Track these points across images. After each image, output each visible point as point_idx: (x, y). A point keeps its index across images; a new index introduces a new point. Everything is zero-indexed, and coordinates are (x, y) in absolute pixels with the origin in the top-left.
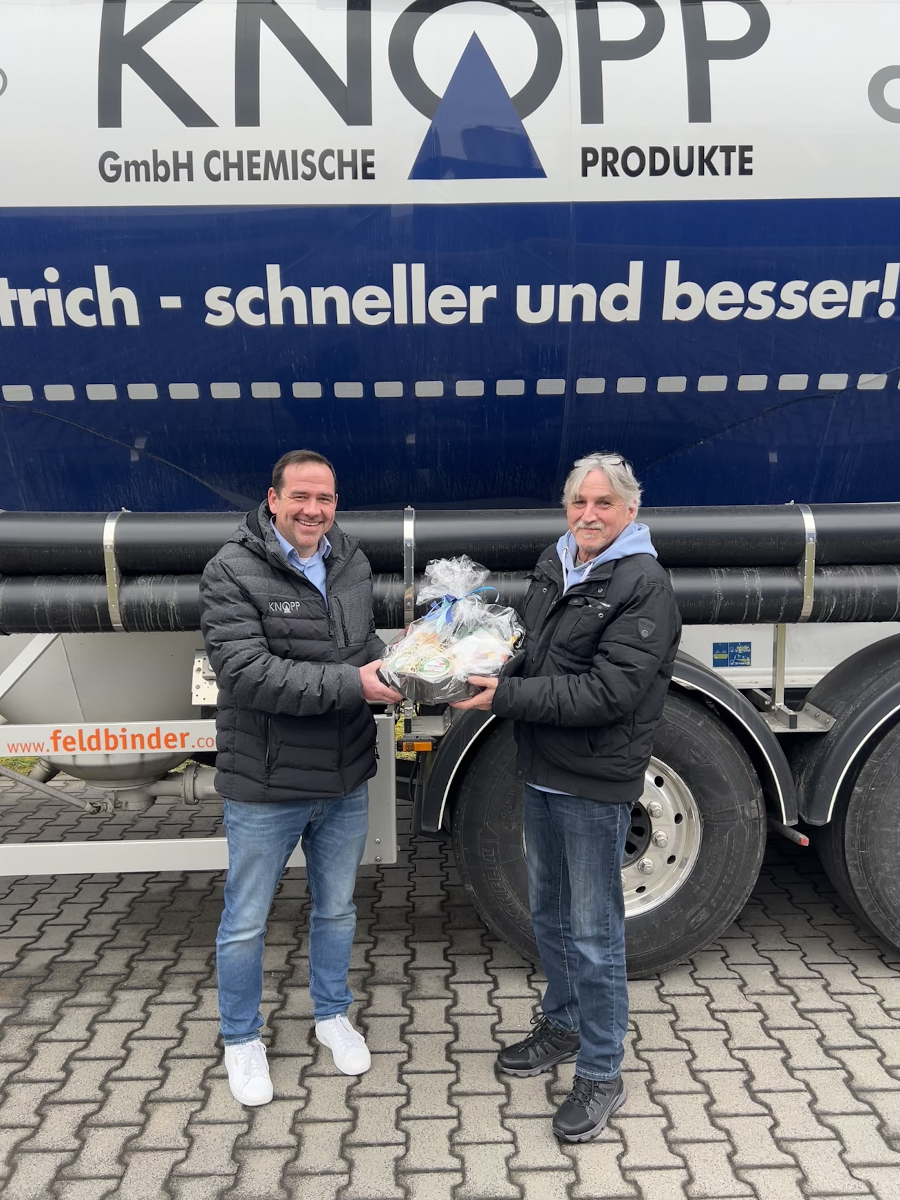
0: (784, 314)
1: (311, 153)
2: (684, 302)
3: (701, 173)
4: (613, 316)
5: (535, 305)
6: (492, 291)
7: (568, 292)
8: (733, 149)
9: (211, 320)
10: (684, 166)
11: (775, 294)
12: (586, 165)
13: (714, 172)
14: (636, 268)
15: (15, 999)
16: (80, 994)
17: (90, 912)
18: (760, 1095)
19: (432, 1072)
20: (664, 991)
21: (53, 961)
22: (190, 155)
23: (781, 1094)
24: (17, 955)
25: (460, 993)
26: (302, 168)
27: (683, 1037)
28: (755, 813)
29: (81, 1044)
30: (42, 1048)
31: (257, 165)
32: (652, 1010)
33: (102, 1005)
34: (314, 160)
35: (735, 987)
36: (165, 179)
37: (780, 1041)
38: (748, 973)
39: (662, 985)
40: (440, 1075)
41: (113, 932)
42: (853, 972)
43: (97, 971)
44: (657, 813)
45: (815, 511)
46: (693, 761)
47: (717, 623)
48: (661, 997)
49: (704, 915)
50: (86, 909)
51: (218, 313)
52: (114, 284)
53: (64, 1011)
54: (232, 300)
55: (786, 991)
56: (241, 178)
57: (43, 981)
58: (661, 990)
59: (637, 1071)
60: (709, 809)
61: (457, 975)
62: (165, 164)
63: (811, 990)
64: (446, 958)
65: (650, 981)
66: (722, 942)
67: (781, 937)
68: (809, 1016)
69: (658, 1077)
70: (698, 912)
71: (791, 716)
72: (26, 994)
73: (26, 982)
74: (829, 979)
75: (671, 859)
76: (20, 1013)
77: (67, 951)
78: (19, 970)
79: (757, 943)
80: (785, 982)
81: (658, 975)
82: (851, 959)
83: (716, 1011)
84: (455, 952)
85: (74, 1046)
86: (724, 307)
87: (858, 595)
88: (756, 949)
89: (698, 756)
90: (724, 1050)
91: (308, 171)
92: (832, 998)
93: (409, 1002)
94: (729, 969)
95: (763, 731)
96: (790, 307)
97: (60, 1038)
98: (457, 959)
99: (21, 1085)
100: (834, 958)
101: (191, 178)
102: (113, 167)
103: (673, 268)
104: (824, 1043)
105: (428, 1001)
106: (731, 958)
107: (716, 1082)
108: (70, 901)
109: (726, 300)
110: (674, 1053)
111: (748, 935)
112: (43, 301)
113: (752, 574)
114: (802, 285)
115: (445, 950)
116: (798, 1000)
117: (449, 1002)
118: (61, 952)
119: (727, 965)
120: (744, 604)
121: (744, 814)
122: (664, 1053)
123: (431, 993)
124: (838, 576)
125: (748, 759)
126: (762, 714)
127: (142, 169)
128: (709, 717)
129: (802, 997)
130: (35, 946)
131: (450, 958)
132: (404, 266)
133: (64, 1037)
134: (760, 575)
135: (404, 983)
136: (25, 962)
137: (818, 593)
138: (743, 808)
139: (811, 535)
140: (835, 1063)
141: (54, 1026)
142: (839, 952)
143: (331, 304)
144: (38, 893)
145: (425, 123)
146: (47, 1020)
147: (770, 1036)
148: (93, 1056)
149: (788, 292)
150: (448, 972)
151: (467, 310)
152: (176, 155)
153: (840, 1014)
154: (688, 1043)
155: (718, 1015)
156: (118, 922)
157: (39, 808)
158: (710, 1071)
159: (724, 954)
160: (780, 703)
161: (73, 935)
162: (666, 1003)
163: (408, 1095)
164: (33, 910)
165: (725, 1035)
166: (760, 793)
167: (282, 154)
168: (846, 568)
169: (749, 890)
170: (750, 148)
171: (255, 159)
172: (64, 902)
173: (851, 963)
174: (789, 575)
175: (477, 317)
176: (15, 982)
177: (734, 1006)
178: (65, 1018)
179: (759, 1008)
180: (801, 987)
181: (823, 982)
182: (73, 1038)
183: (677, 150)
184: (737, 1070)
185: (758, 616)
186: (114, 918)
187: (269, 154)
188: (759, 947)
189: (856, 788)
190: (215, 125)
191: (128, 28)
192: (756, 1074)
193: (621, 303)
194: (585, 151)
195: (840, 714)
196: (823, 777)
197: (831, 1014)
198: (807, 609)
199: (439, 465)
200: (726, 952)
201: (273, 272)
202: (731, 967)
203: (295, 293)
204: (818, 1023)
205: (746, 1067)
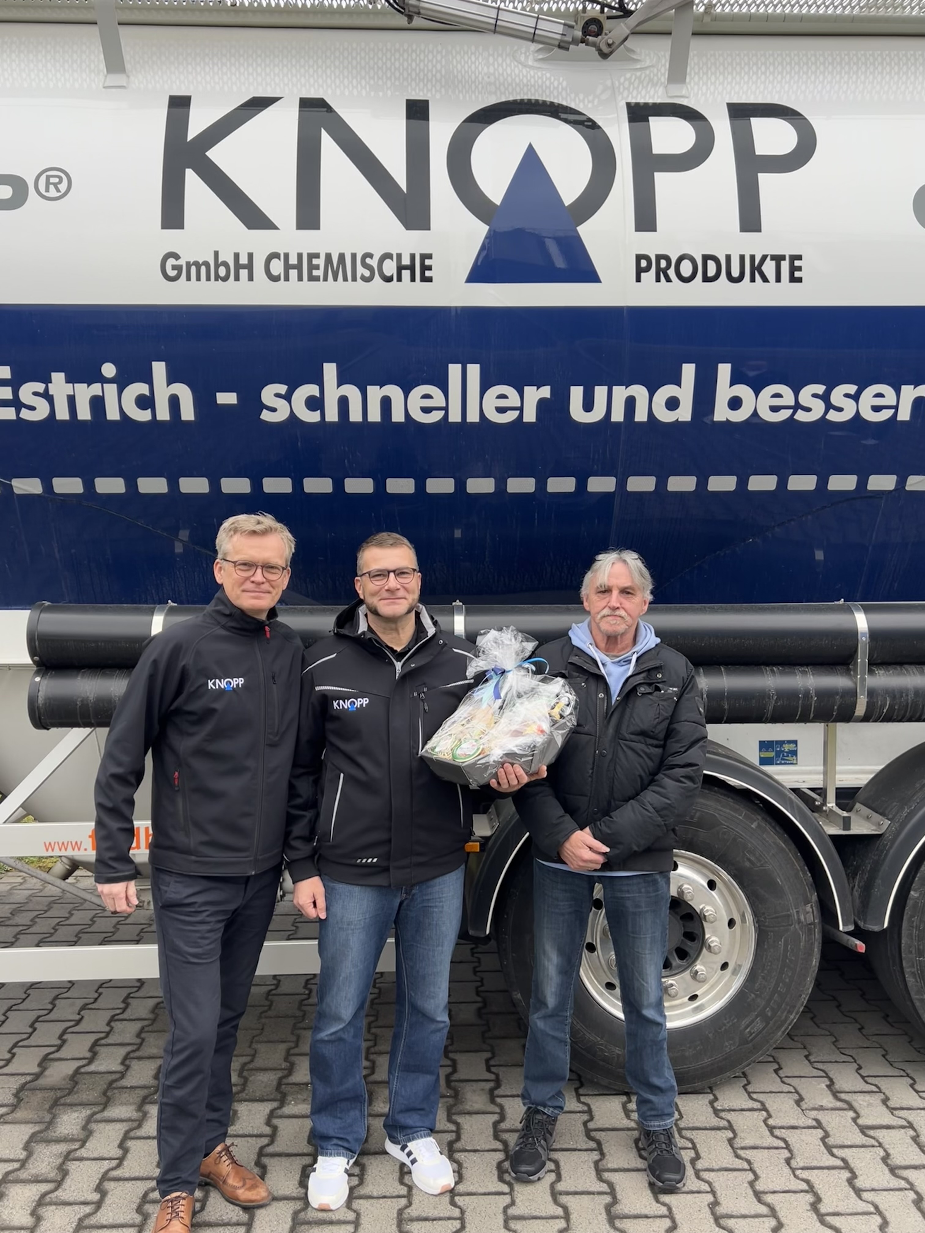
0: (833, 416)
1: (371, 256)
2: (735, 403)
3: (753, 280)
4: (665, 416)
5: (588, 406)
6: (546, 392)
7: (620, 393)
8: (783, 258)
9: (266, 416)
10: (735, 273)
11: (825, 398)
12: (639, 271)
13: (765, 279)
14: (689, 371)
15: (40, 1113)
16: (109, 1108)
17: (112, 1019)
18: (828, 1219)
19: (485, 1194)
20: (718, 1105)
21: (77, 1071)
22: (250, 256)
23: (850, 1217)
24: (39, 1065)
25: (506, 1107)
26: (361, 271)
27: (743, 1155)
28: (810, 918)
29: (114, 1163)
30: (72, 1166)
31: (317, 267)
32: (708, 1126)
33: (132, 1121)
34: (373, 262)
35: (792, 1102)
36: (225, 279)
37: (843, 1160)
38: (803, 1086)
39: (716, 1099)
40: (493, 1197)
41: (138, 1041)
42: (912, 1086)
43: (124, 1083)
44: (711, 918)
45: (867, 610)
46: (747, 864)
47: (769, 722)
48: (716, 1112)
49: (759, 1025)
50: (108, 1015)
51: (274, 410)
52: (171, 379)
53: (93, 1126)
54: (288, 397)
55: (845, 1106)
56: (300, 279)
57: (69, 1094)
58: (715, 1104)
59: (699, 1192)
60: (764, 914)
61: (503, 1088)
62: (225, 264)
63: (870, 1105)
64: (489, 1070)
65: (702, 1096)
66: (776, 1054)
67: (833, 1047)
68: (871, 1133)
69: (721, 1199)
70: (752, 1021)
71: (844, 817)
72: (51, 1108)
73: (51, 1094)
74: (887, 1093)
75: (725, 966)
76: (47, 1128)
77: (91, 1061)
78: (42, 1082)
79: (810, 1054)
80: (843, 1096)
81: (711, 1088)
82: (909, 1071)
83: (775, 1127)
84: (498, 1063)
85: (106, 1165)
86: (775, 409)
87: (911, 696)
88: (809, 1061)
89: (753, 859)
90: (787, 1170)
91: (367, 273)
92: (892, 1113)
93: (454, 1117)
94: (783, 1082)
95: (818, 833)
96: (840, 410)
97: (92, 1156)
98: (501, 1071)
99: (54, 1207)
100: (890, 1071)
101: (251, 278)
102: (174, 267)
103: (724, 371)
104: (889, 1162)
105: (474, 1116)
106: (784, 1070)
107: (781, 1205)
108: (90, 1006)
109: (777, 402)
110: (735, 1173)
111: (800, 1046)
112: (99, 396)
113: (804, 673)
114: (852, 389)
115: (487, 1061)
116: (858, 1116)
117: (496, 1117)
118: (85, 1062)
119: (781, 1078)
120: (798, 702)
121: (799, 919)
122: (726, 1173)
123: (477, 1107)
124: (890, 675)
125: (802, 863)
126: (816, 815)
127: (203, 269)
128: (763, 818)
129: (862, 1112)
130: (57, 1055)
131: (493, 1069)
132: (459, 366)
133: (96, 1155)
134: (813, 674)
135: (448, 1097)
136: (47, 1073)
137: (872, 693)
138: (798, 912)
139: (863, 634)
140: (903, 1184)
141: (83, 1143)
142: (895, 1065)
143: (386, 403)
144: (56, 998)
145: (483, 229)
146: (76, 1137)
147: (833, 1155)
148: (127, 1175)
149: (838, 395)
150: (491, 1085)
151: (521, 409)
152: (237, 256)
153: (903, 1131)
154: (749, 1162)
155: (777, 1132)
156: (142, 1030)
157: (50, 907)
158: (774, 1192)
159: (776, 1066)
160: (831, 804)
161: (96, 1044)
162: (722, 1118)
163: (462, 1219)
164: (51, 1016)
165: (786, 1154)
166: (814, 897)
167: (342, 257)
168: (898, 668)
169: (804, 999)
170: (799, 257)
171: (315, 261)
172: (84, 1007)
173: (908, 1076)
174: (842, 675)
175: (530, 416)
176: (40, 1095)
177: (793, 1122)
178: (95, 1134)
179: (819, 1125)
180: (860, 1101)
181: (882, 1096)
182: (106, 1156)
183: (728, 258)
184: (802, 1191)
185: (812, 715)
186: (138, 1025)
187: (328, 257)
188: (812, 1059)
189: (912, 893)
190: (275, 228)
191: (192, 134)
192: (822, 1196)
193: (673, 404)
194: (639, 258)
195: (894, 816)
196: (879, 881)
197: (893, 1131)
198: (861, 709)
199: (487, 559)
200: (778, 1063)
201: (330, 370)
202: (785, 1080)
203: (352, 392)
204: (881, 1141)
205: (811, 1189)
